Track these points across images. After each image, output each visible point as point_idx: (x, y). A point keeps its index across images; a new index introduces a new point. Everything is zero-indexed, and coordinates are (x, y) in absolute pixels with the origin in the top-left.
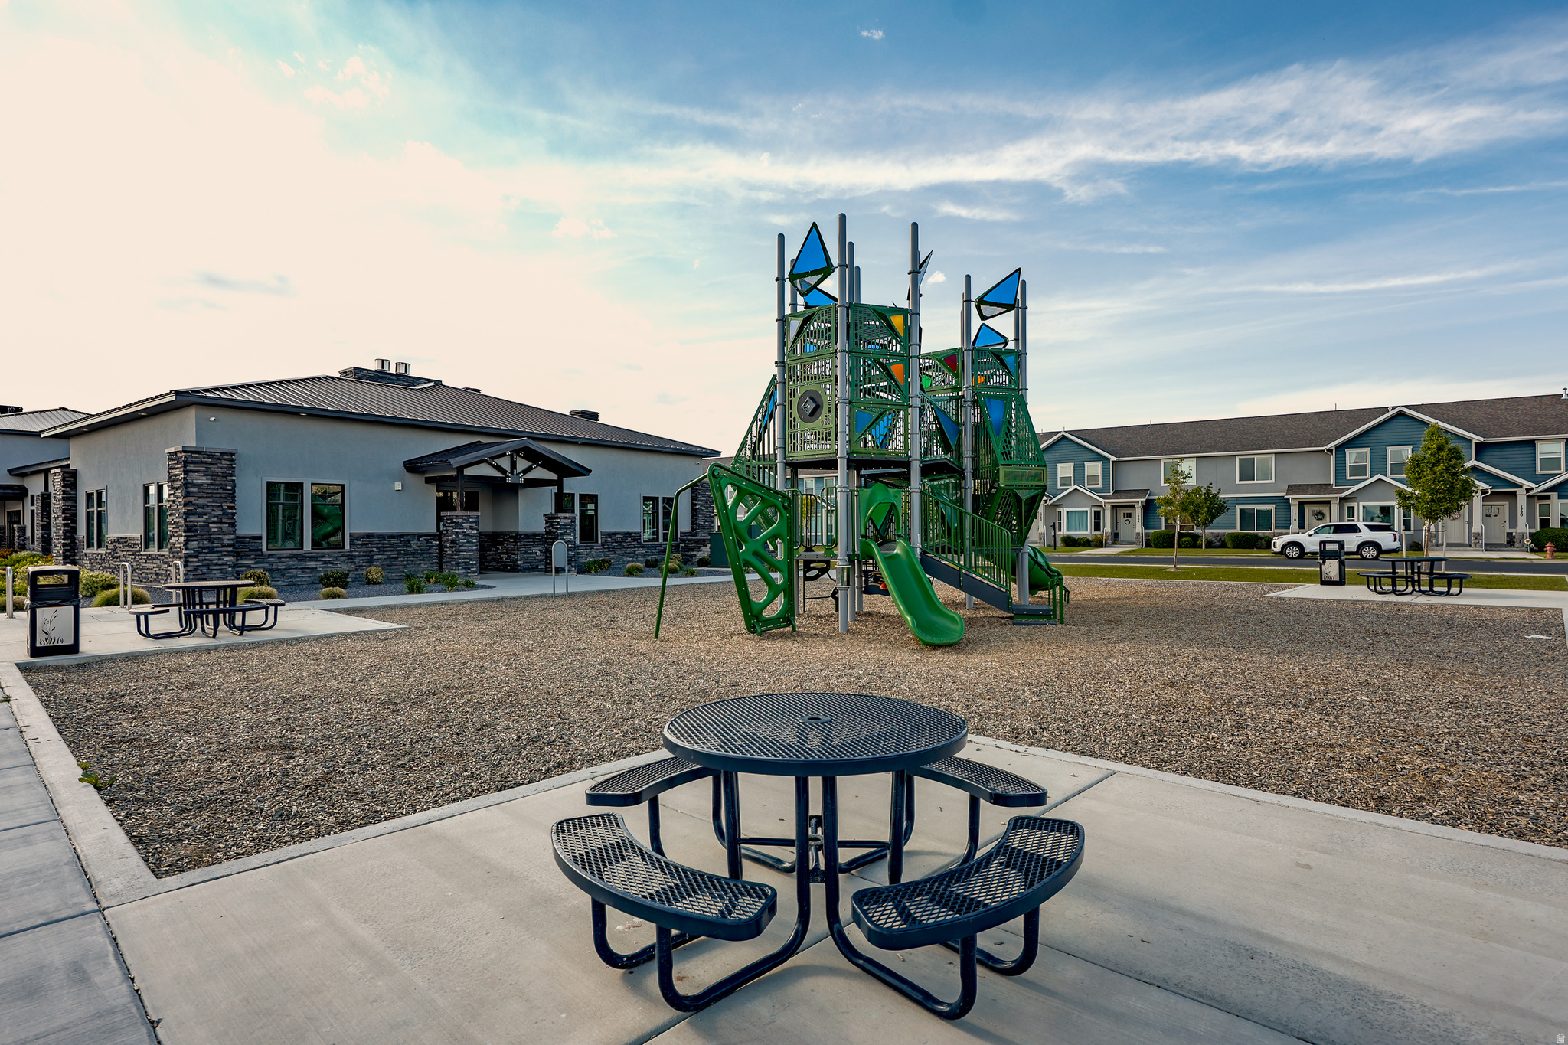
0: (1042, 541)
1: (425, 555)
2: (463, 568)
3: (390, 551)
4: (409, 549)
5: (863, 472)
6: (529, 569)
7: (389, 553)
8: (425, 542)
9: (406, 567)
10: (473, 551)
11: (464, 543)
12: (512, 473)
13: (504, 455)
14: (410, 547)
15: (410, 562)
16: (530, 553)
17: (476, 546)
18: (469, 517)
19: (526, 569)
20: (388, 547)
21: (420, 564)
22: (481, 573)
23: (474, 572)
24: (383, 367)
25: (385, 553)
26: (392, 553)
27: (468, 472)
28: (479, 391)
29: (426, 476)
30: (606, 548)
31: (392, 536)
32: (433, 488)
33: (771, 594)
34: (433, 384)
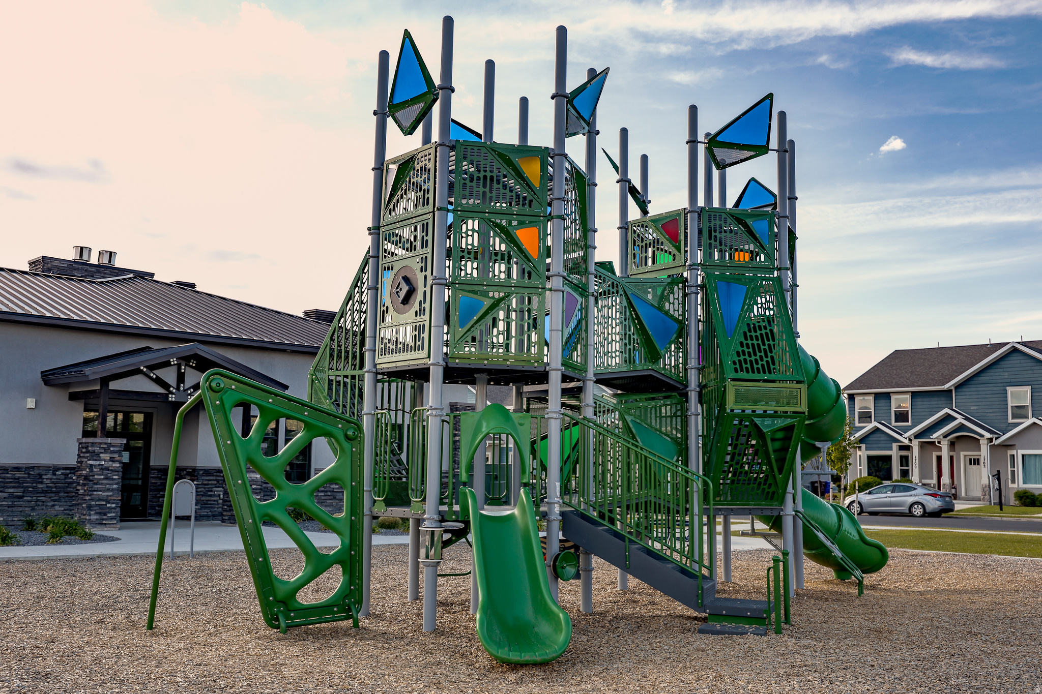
0: (987, 497)
1: (62, 494)
2: (96, 513)
3: (14, 487)
4: (40, 486)
5: (527, 389)
6: (208, 516)
7: (11, 490)
8: (63, 477)
9: (33, 509)
10: (113, 490)
11: (100, 479)
12: (178, 388)
13: (167, 364)
14: (42, 483)
15: (40, 503)
16: (211, 496)
17: (117, 484)
18: (110, 445)
19: (204, 516)
20: (11, 482)
21: (53, 506)
22: (121, 521)
23: (112, 518)
24: (81, 256)
25: (7, 490)
26: (16, 490)
27: (114, 385)
28: (192, 286)
29: (72, 390)
30: (322, 491)
31: (17, 469)
32: (79, 406)
33: (309, 569)
34: (131, 276)
